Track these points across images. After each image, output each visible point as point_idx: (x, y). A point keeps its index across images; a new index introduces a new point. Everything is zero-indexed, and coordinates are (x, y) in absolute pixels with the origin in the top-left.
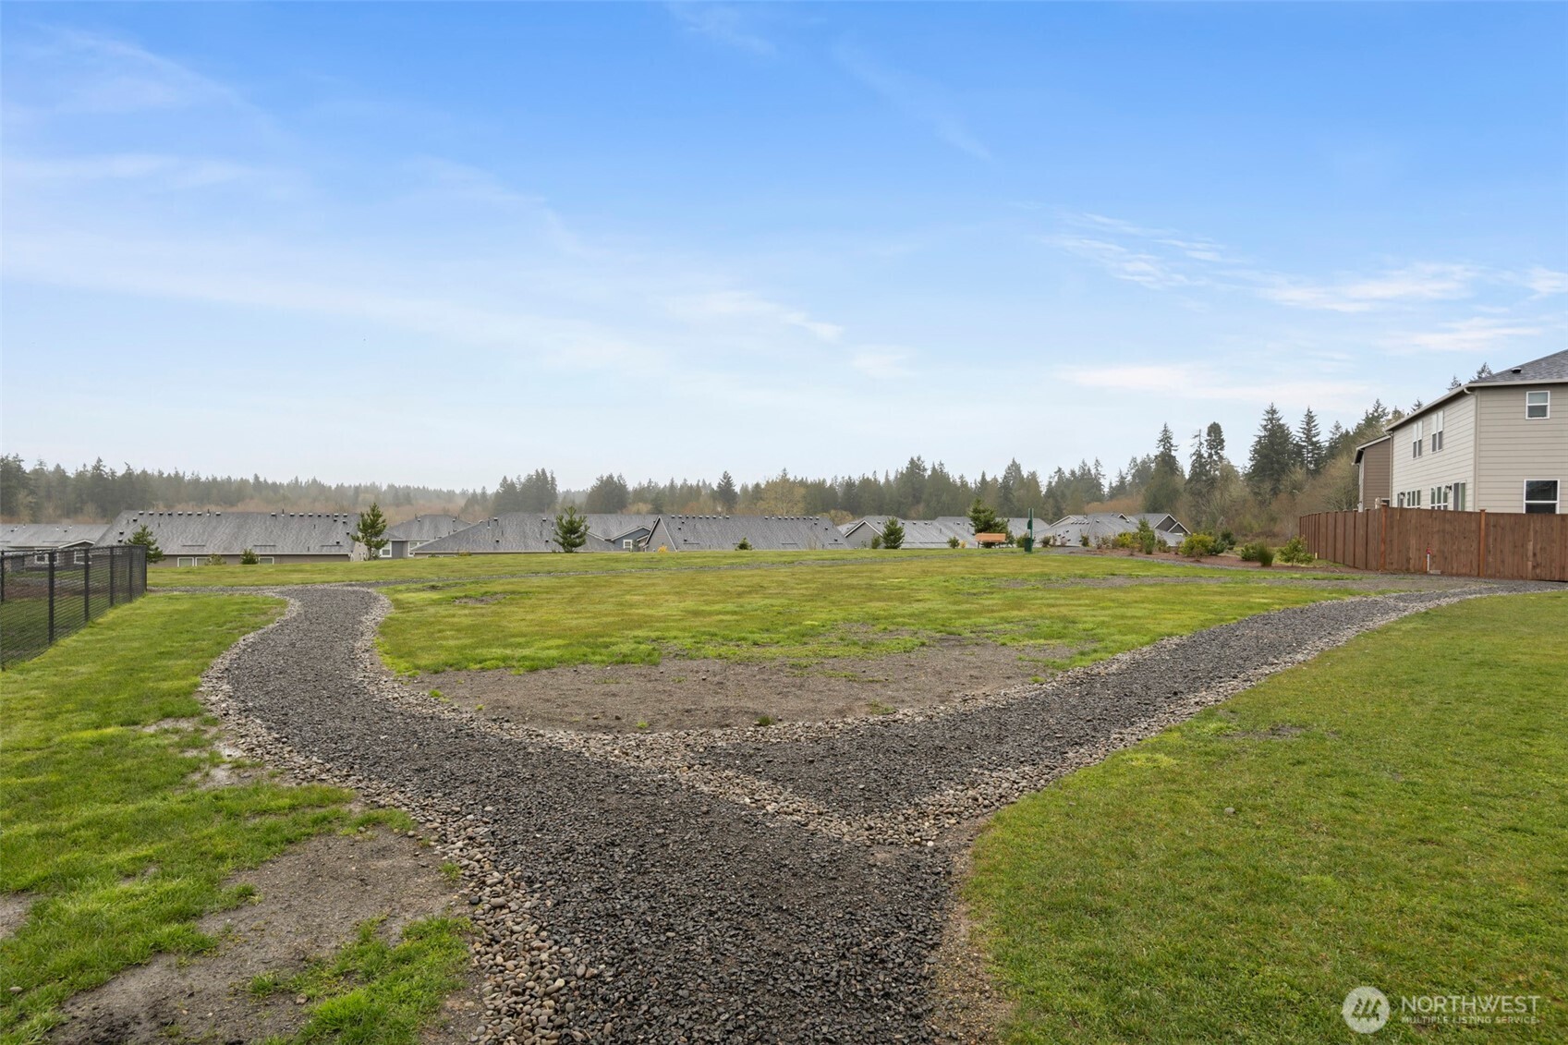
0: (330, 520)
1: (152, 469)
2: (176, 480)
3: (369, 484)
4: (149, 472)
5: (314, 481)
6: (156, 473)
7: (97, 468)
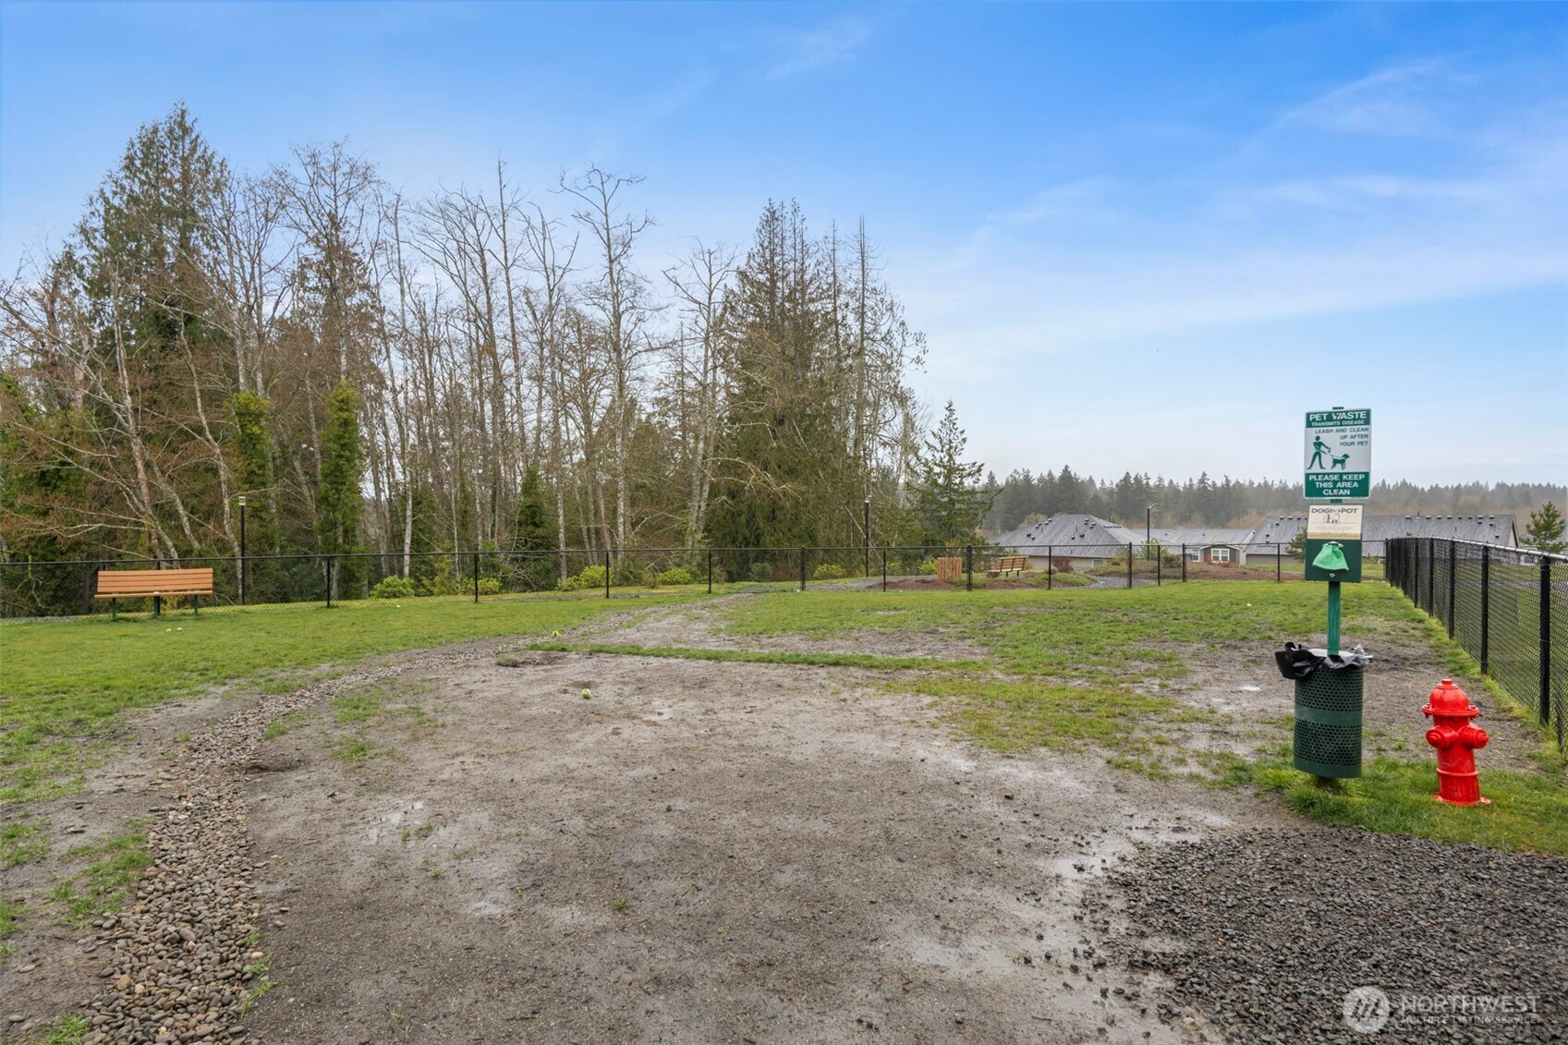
0: (1474, 523)
1: (1244, 480)
2: (1266, 487)
3: (1471, 484)
4: (1241, 482)
5: (1404, 483)
6: (1247, 483)
7: (1202, 481)
